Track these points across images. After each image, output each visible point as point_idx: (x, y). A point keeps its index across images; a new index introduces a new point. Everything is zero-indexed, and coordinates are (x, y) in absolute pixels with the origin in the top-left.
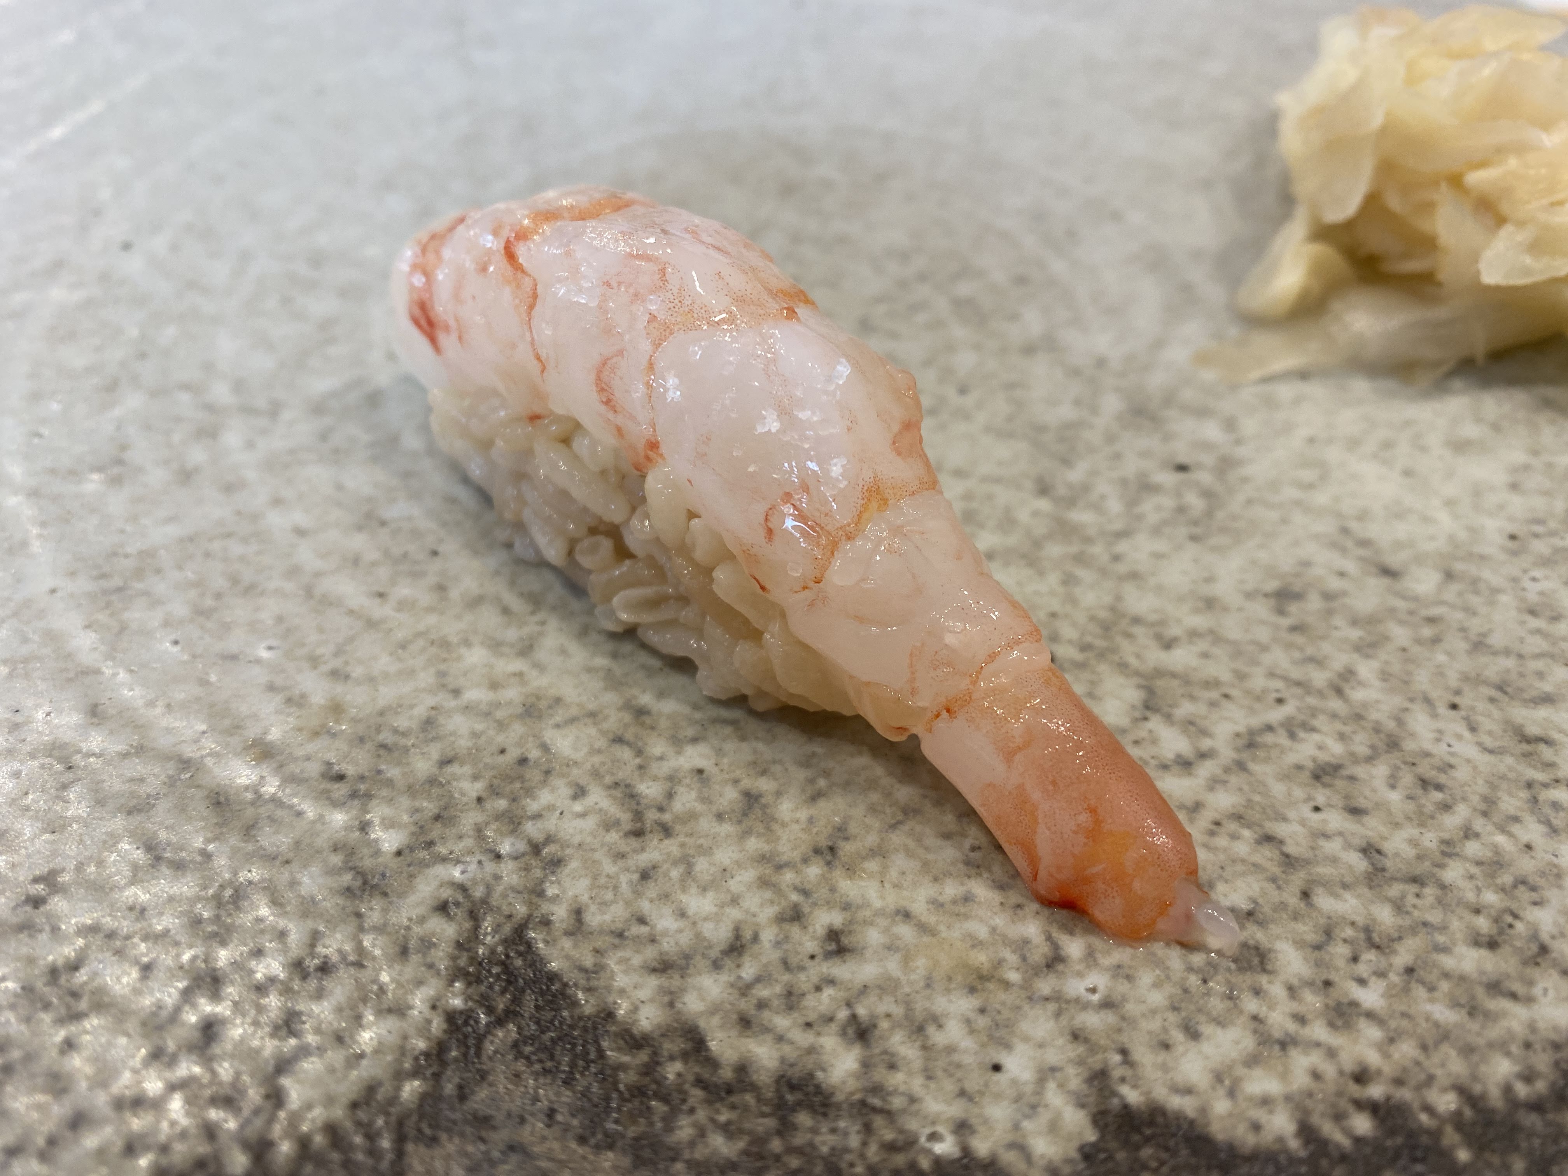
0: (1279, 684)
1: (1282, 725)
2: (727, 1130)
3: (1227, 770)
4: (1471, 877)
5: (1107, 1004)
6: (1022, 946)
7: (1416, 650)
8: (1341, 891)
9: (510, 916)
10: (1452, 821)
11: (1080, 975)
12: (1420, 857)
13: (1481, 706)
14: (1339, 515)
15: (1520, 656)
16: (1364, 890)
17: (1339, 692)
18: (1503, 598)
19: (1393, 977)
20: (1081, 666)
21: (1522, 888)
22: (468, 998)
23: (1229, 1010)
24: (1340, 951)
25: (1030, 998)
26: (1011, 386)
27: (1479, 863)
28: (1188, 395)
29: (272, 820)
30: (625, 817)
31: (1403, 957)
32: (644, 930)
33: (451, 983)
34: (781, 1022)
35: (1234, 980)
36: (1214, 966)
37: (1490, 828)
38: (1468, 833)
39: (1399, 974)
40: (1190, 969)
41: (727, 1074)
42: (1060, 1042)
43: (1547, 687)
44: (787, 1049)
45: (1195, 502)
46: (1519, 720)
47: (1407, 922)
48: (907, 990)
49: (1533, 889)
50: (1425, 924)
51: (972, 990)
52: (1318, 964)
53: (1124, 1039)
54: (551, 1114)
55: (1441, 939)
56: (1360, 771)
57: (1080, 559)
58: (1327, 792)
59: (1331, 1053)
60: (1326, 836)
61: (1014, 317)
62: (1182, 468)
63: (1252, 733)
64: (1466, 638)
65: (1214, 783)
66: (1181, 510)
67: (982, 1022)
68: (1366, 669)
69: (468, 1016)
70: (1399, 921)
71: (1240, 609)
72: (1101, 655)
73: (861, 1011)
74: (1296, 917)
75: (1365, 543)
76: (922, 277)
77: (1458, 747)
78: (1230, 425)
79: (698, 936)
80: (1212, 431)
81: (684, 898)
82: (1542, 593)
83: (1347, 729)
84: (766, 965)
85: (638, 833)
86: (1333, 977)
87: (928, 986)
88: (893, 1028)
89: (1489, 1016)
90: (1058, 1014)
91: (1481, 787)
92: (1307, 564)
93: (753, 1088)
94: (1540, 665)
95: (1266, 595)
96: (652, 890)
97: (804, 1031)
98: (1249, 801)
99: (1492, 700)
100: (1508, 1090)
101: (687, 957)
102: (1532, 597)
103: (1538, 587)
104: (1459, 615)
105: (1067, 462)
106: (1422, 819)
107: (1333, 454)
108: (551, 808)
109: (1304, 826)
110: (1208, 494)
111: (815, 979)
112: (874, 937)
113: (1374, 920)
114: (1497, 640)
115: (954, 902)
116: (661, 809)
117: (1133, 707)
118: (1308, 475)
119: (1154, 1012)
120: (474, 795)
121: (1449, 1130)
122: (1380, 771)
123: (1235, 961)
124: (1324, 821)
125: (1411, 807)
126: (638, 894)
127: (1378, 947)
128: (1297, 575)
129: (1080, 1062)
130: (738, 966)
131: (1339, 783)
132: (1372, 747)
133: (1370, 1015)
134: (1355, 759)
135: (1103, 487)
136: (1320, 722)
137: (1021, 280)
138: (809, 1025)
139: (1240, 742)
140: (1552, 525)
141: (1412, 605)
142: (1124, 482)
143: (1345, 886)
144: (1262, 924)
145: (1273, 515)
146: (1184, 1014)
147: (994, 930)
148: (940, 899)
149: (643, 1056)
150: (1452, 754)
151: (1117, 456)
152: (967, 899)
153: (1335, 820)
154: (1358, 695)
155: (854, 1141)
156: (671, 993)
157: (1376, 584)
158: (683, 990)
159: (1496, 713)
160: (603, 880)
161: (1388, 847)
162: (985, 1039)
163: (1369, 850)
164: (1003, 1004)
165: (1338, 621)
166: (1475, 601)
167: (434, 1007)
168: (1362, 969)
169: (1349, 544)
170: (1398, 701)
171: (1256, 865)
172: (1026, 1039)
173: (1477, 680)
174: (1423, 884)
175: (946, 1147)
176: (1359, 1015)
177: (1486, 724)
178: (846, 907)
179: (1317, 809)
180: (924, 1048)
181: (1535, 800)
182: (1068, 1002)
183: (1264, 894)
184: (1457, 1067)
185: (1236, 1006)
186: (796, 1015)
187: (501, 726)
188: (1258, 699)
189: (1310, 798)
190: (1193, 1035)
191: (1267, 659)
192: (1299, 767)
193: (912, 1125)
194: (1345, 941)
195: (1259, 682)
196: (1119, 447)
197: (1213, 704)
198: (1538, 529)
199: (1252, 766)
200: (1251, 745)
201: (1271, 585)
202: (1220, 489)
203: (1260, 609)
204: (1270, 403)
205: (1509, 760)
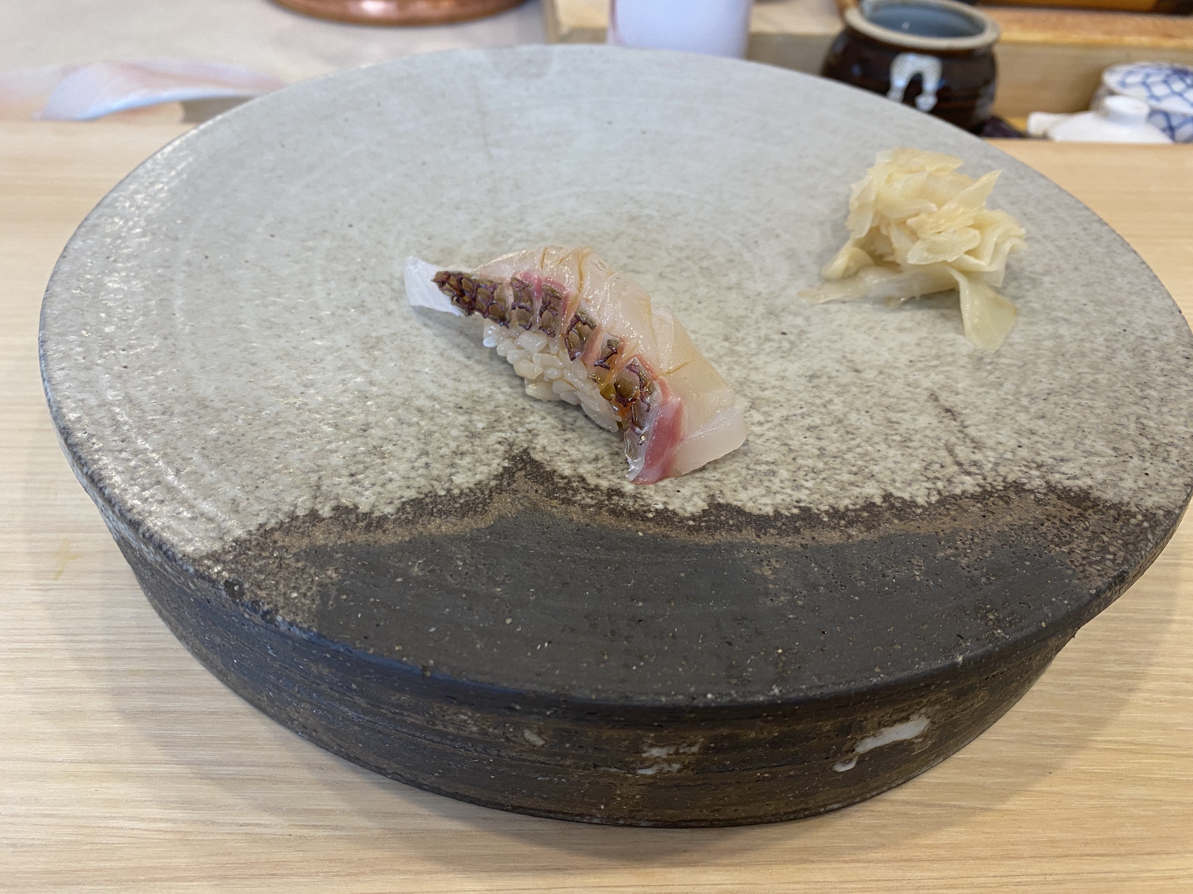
0: (803, 403)
1: (800, 414)
2: (592, 498)
3: (776, 426)
4: (855, 457)
5: (718, 480)
7: (859, 395)
9: (522, 446)
10: (853, 443)
11: (711, 473)
12: (838, 451)
13: (878, 412)
14: (844, 352)
15: (898, 398)
16: (816, 459)
17: (825, 406)
18: (899, 380)
19: (818, 480)
21: (872, 461)
22: (510, 464)
23: (759, 484)
24: (802, 473)
25: (694, 477)
26: (720, 301)
27: (859, 454)
28: (792, 307)
29: (439, 417)
30: (560, 426)
31: (824, 475)
32: (566, 453)
33: (503, 460)
34: (610, 477)
35: (762, 478)
36: (757, 474)
37: (867, 445)
38: (859, 446)
39: (820, 479)
40: (749, 474)
41: (592, 487)
42: (701, 487)
43: (905, 408)
44: (611, 483)
45: (786, 345)
46: (890, 417)
47: (828, 467)
49: (876, 461)
50: (834, 468)
52: (793, 475)
53: (722, 488)
54: (537, 491)
55: (837, 472)
56: (825, 428)
57: (736, 362)
58: (811, 433)
59: (791, 496)
60: (806, 445)
61: (726, 275)
62: (784, 333)
63: (788, 416)
64: (880, 392)
65: (770, 429)
66: (780, 348)
68: (838, 400)
69: (509, 468)
70: (825, 467)
71: (794, 380)
74: (789, 464)
75: (851, 361)
76: (688, 258)
77: (864, 423)
78: (808, 319)
79: (584, 455)
80: (799, 321)
81: (579, 446)
82: (915, 380)
83: (824, 417)
84: (606, 464)
85: (564, 430)
86: (797, 479)
89: (846, 490)
90: (701, 481)
91: (868, 434)
92: (826, 367)
93: (600, 490)
94: (905, 401)
95: (806, 376)
96: (568, 444)
97: (617, 480)
98: (781, 434)
99: (883, 411)
100: (847, 506)
101: (580, 460)
102: (911, 380)
103: (914, 377)
104: (880, 385)
105: (738, 330)
106: (843, 441)
107: (847, 331)
108: (534, 421)
109: (799, 441)
110: (792, 343)
113: (816, 466)
114: (892, 393)
118: (835, 338)
119: (733, 483)
120: (507, 416)
121: (823, 514)
122: (833, 428)
123: (764, 473)
124: (807, 441)
125: (840, 438)
126: (564, 444)
127: (815, 473)
128: (820, 370)
129: (706, 492)
130: (597, 463)
131: (816, 431)
132: (832, 422)
133: (807, 488)
134: (824, 425)
135: (750, 339)
136: (815, 414)
137: (731, 261)
139: (783, 419)
140: (928, 358)
141: (863, 382)
142: (759, 337)
143: (809, 457)
144: (776, 465)
145: (817, 351)
146: (743, 484)
149: (566, 481)
150: (861, 425)
151: (759, 328)
153: (811, 441)
154: (831, 407)
155: (631, 503)
156: (575, 468)
157: (851, 374)
158: (578, 468)
159: (882, 414)
160: (552, 440)
161: (828, 448)
162: (677, 485)
163: (821, 449)
165: (832, 385)
166: (888, 381)
167: (499, 465)
168: (808, 478)
169: (844, 361)
170: (847, 409)
171: (779, 451)
172: (690, 486)
173: (880, 405)
174: (837, 458)
175: (660, 506)
176: (804, 488)
177: (877, 417)
179: (805, 437)
181: (887, 439)
182: (706, 479)
183: (779, 458)
184: (831, 501)
185: (761, 484)
187: (515, 398)
188: (793, 407)
189: (804, 435)
190: (746, 489)
191: (800, 396)
192: (803, 426)
193: (650, 502)
194: (804, 471)
195: (795, 401)
196: (760, 325)
197: (775, 408)
198: (922, 359)
199: (785, 426)
200: (787, 419)
201: (809, 373)
202: (797, 341)
203: (803, 380)
204: (826, 311)
205: (881, 428)
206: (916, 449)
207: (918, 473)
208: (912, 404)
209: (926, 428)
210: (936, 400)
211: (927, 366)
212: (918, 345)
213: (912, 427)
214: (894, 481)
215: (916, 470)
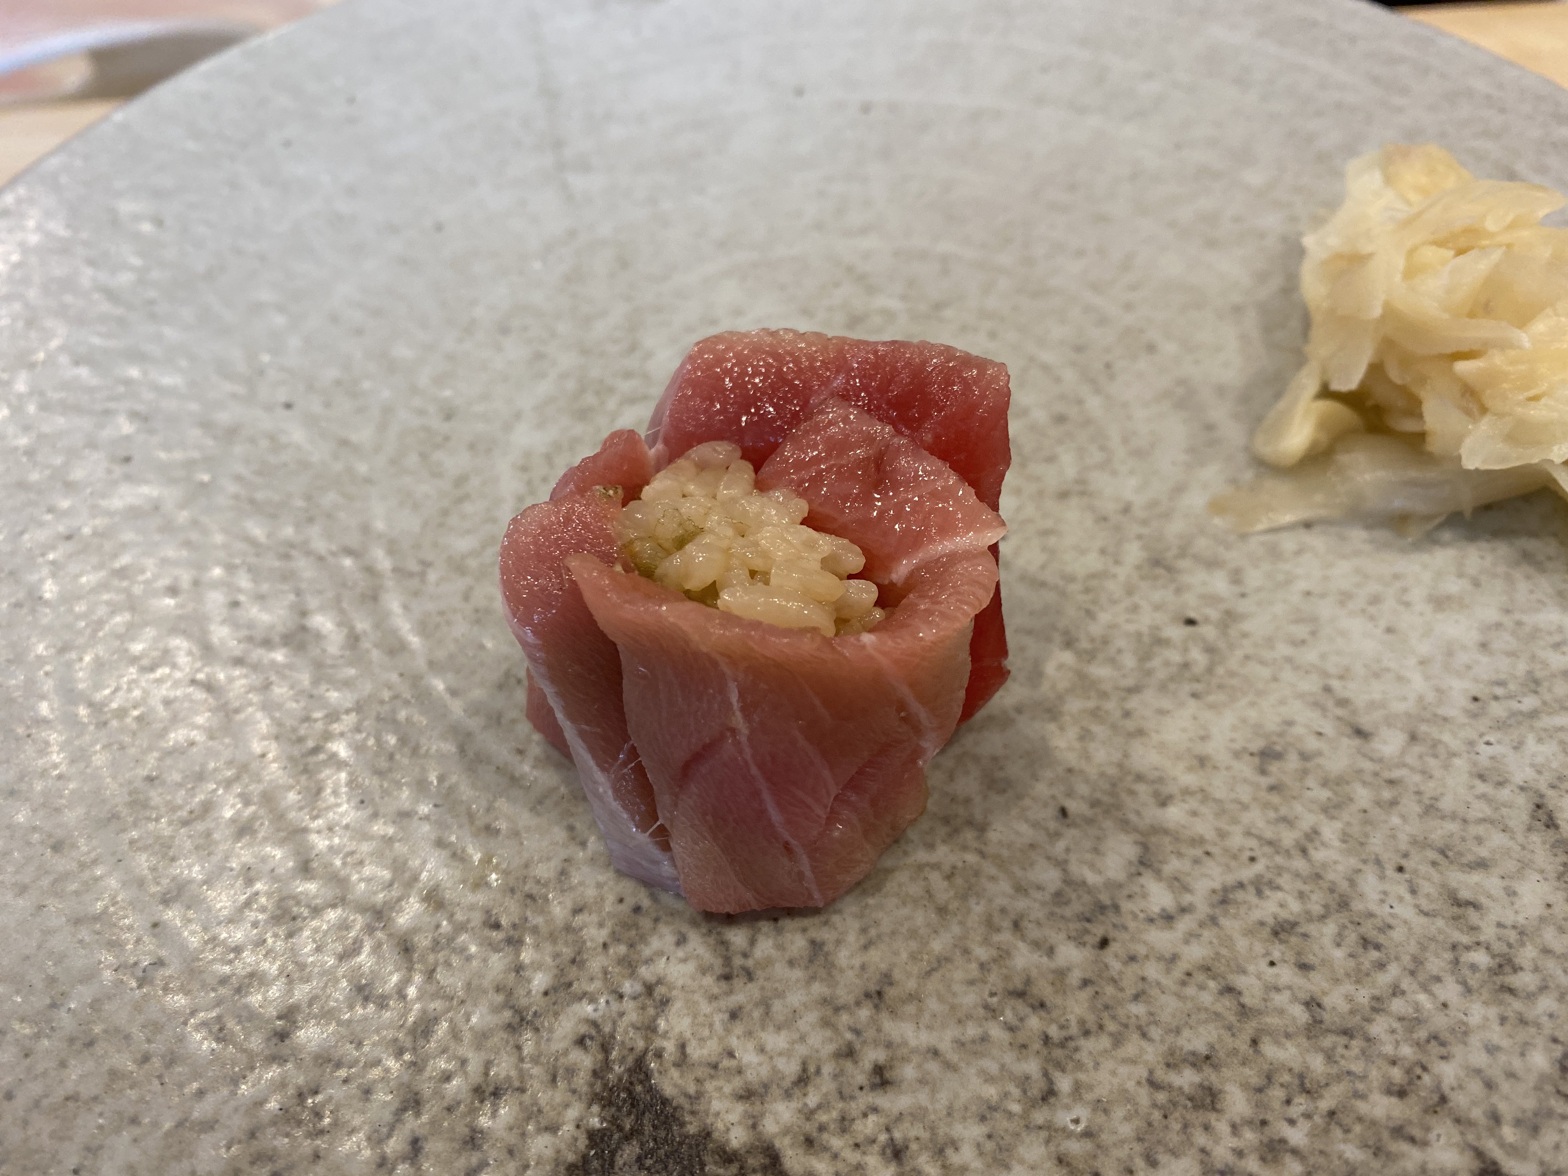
0: (1253, 843)
1: (1252, 883)
3: (1202, 925)
4: (1393, 1032)
6: (1024, 1081)
7: (1376, 813)
8: (1284, 1040)
9: (632, 1049)
10: (1384, 979)
11: (1068, 1108)
12: (1352, 1012)
13: (1424, 869)
14: (1325, 674)
15: (1465, 821)
16: (1303, 1040)
17: (1304, 851)
18: (1457, 762)
19: (1317, 1119)
20: (1090, 821)
21: (1433, 1043)
22: (603, 1119)
23: (1183, 1142)
24: (1277, 1094)
25: (1027, 1127)
26: (1045, 533)
27: (1401, 1019)
28: (1202, 544)
29: (448, 964)
30: (718, 963)
31: (1327, 1101)
32: (733, 1063)
33: (589, 1106)
34: (836, 1142)
35: (1188, 1117)
36: (1175, 1104)
37: (1415, 986)
38: (1396, 991)
39: (1321, 1117)
40: (1155, 1105)
42: (1048, 1165)
43: (1483, 852)
44: (840, 1166)
45: (1199, 658)
46: (1454, 884)
47: (1334, 1070)
48: (933, 1117)
49: (1443, 1044)
50: (1349, 1073)
51: (983, 1119)
52: (1259, 1105)
53: (1097, 1164)
55: (1360, 1086)
56: (1312, 929)
57: (1096, 714)
58: (1282, 947)
60: (1277, 989)
61: (1052, 459)
62: (1191, 622)
63: (1226, 890)
64: (1420, 802)
65: (1190, 937)
66: (1186, 666)
67: (989, 1146)
68: (1330, 831)
69: (602, 1134)
70: (1329, 1070)
71: (1228, 768)
72: (1107, 812)
73: (897, 1135)
74: (1245, 1062)
75: (1343, 703)
77: (1398, 910)
78: (1236, 578)
79: (774, 1069)
80: (1219, 584)
81: (763, 1035)
82: (1492, 758)
83: (1306, 888)
84: (826, 1095)
85: (727, 977)
86: (1269, 1117)
87: (949, 1114)
88: (921, 1149)
89: (1390, 1157)
90: (1048, 1141)
91: (1413, 948)
92: (1290, 723)
94: (1480, 830)
95: (1252, 754)
96: (739, 1028)
97: (854, 1150)
98: (1217, 954)
99: (1434, 864)
101: (766, 1086)
102: (1484, 761)
103: (1490, 750)
104: (1417, 778)
105: (1090, 614)
106: (1359, 977)
107: (1325, 609)
108: (660, 953)
109: (1260, 979)
110: (1210, 650)
111: (863, 1107)
112: (908, 1072)
113: (1308, 1068)
114: (1446, 804)
115: (973, 1042)
116: (745, 955)
117: (1130, 863)
118: (1301, 631)
119: (1123, 1142)
120: (601, 941)
122: (1330, 929)
123: (1191, 1099)
124: (1277, 975)
125: (1352, 963)
126: (728, 1031)
127: (1308, 1092)
128: (1281, 735)
130: (805, 1095)
131: (1294, 940)
132: (1326, 906)
133: (1295, 1151)
134: (1309, 917)
135: (1120, 641)
136: (1284, 881)
137: (1060, 419)
138: (857, 1145)
139: (1216, 898)
140: (1512, 687)
141: (1377, 767)
142: (1139, 637)
143: (1288, 1036)
144: (1216, 1067)
145: (1266, 673)
146: (1146, 1144)
147: (1003, 1067)
148: (963, 1038)
150: (1392, 916)
151: (1135, 608)
152: (984, 1039)
153: (1286, 974)
154: (1319, 855)
156: (754, 1117)
157: (1349, 744)
158: (763, 1115)
159: (1436, 876)
160: (701, 1019)
161: (1327, 1001)
162: (991, 1161)
163: (1312, 1004)
164: (1006, 1131)
165: (1310, 782)
166: (1432, 762)
167: (578, 1127)
168: (1293, 1111)
169: (1330, 704)
170: (1353, 862)
171: (1217, 1014)
172: (1022, 1162)
173: (1424, 844)
174: (1352, 1037)
176: (1287, 1151)
177: (1426, 887)
178: (889, 1045)
179: (1272, 964)
180: (944, 1167)
181: (1456, 962)
182: (1056, 1131)
183: (1220, 1039)
185: (1188, 1139)
186: (847, 1136)
188: (1235, 857)
189: (1267, 954)
190: (1153, 1163)
191: (1246, 818)
192: (1262, 924)
194: (1282, 1085)
195: (1237, 840)
196: (1136, 599)
197: (1196, 861)
198: (1499, 691)
199: (1223, 921)
200: (1224, 902)
201: (1257, 745)
202: (1221, 645)
203: (1245, 768)
204: (1274, 553)
205: (1440, 923)
206: (1531, 997)
207: (1549, 1088)
208: (1498, 839)
209: (1542, 919)
210: (1551, 824)
211: (1513, 714)
212: (1484, 646)
213: (1509, 918)
214: (1495, 1118)
215: (1543, 1078)
